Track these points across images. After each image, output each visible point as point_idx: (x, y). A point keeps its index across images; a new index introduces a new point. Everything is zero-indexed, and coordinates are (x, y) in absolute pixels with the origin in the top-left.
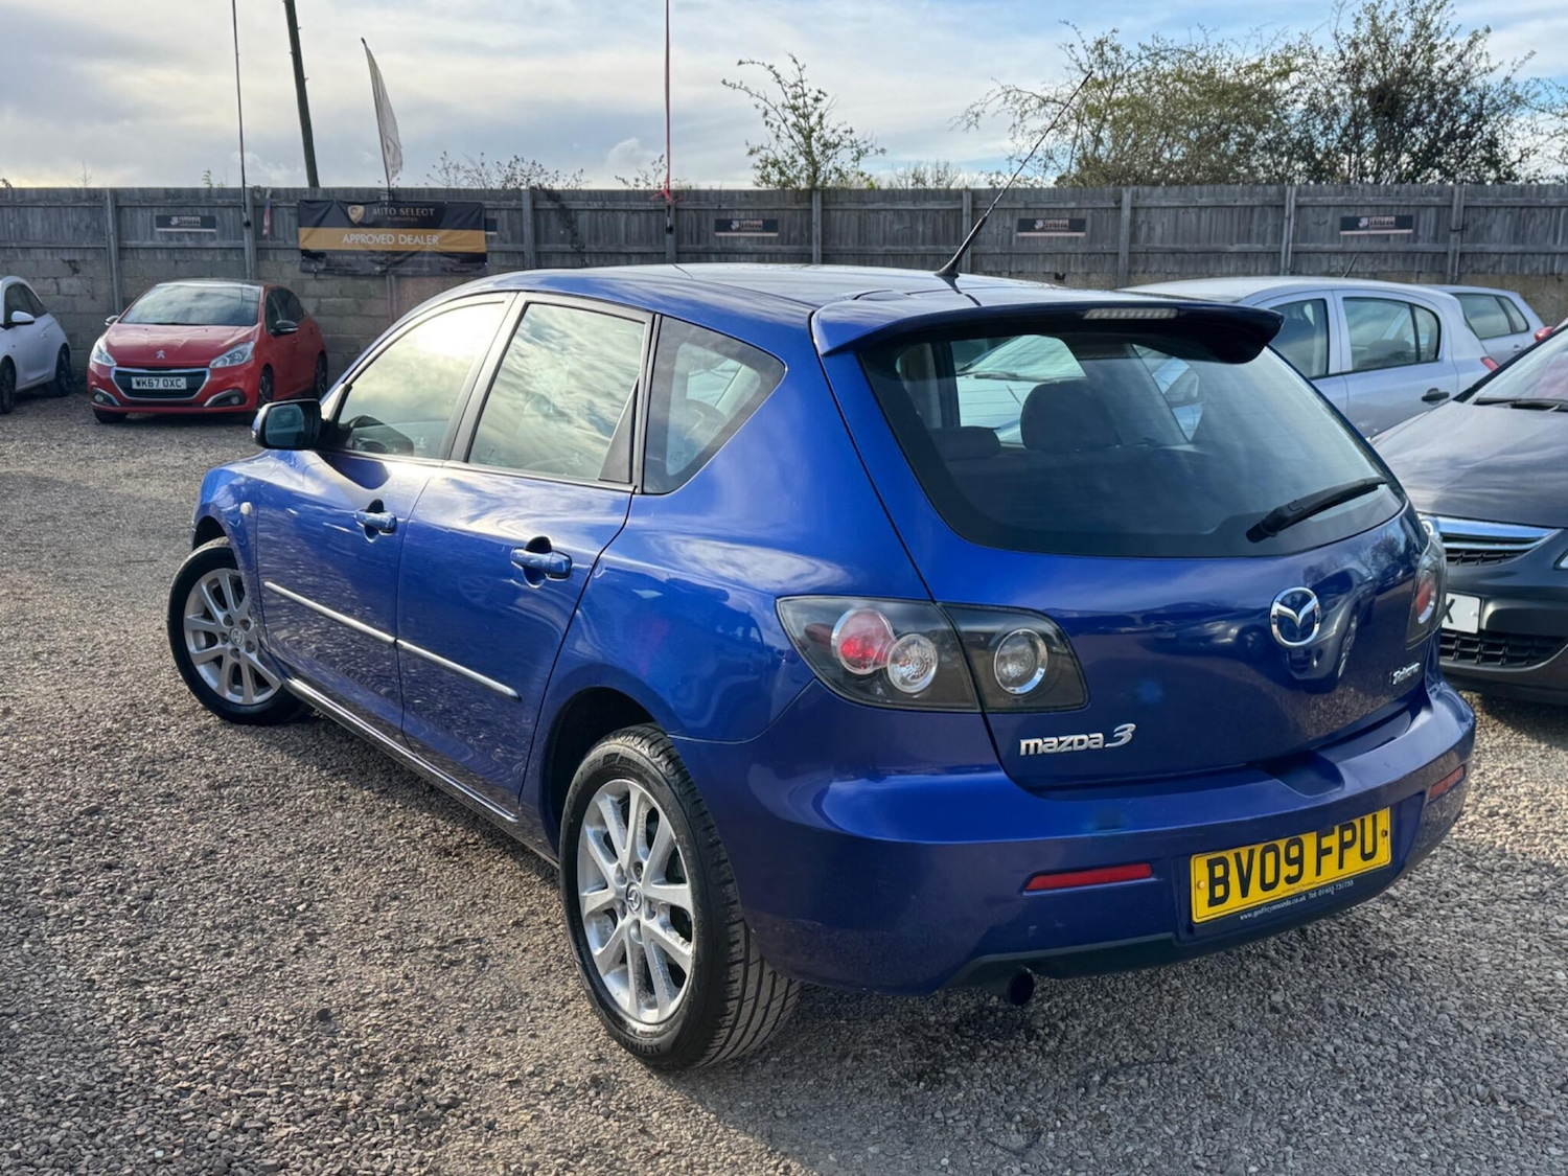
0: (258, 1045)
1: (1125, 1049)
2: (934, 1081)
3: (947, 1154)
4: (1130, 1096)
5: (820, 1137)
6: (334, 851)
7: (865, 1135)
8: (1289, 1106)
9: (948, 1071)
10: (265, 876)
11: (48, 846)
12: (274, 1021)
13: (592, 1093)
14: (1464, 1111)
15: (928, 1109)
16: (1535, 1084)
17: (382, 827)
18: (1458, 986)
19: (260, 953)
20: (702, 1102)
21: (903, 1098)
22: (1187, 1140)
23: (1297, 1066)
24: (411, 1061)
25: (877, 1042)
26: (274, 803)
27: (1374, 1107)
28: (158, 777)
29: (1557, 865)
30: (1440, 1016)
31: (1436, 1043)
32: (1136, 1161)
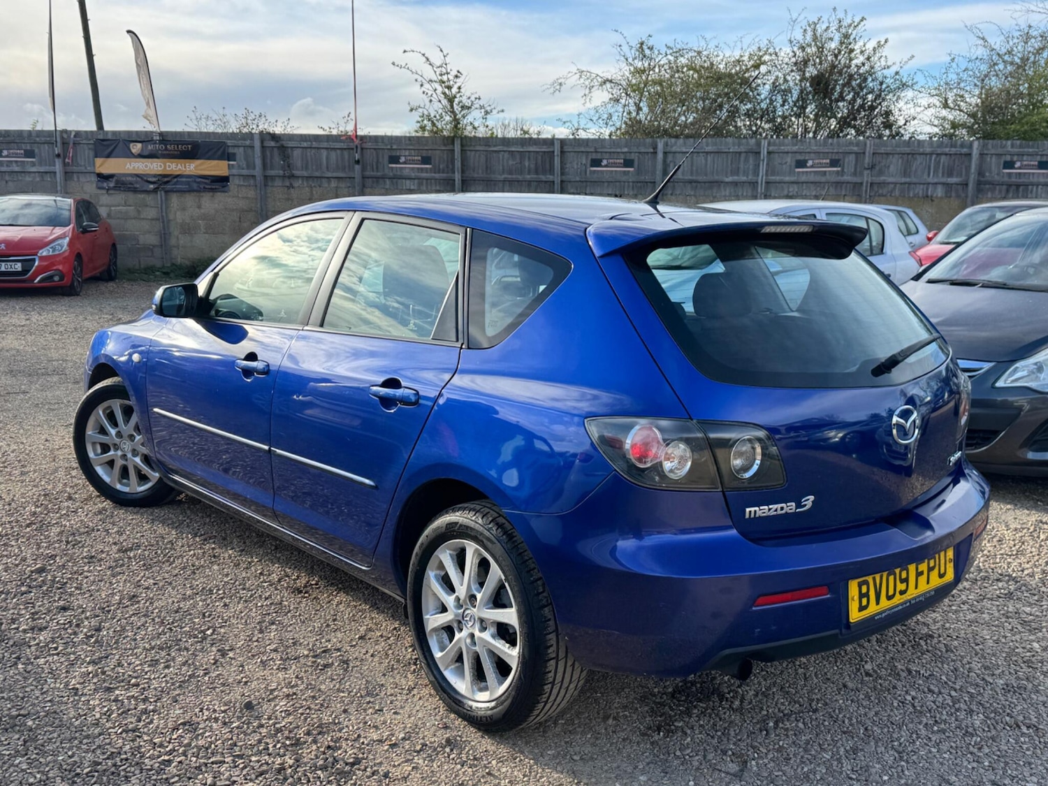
0: (208, 728)
1: (783, 704)
2: (668, 731)
3: (691, 778)
4: (795, 735)
5: (606, 771)
6: (220, 592)
7: (634, 769)
8: (895, 736)
9: (676, 724)
10: (177, 612)
11: (15, 596)
12: (215, 711)
13: (448, 750)
14: (1002, 734)
15: (671, 749)
16: (1040, 714)
17: (248, 575)
18: (976, 655)
19: (189, 665)
20: (522, 753)
21: (652, 743)
22: (839, 761)
23: (892, 710)
24: (319, 734)
25: (625, 707)
26: (168, 561)
27: (947, 734)
28: (80, 545)
29: (1014, 575)
30: (971, 674)
31: (973, 691)
32: (811, 776)
